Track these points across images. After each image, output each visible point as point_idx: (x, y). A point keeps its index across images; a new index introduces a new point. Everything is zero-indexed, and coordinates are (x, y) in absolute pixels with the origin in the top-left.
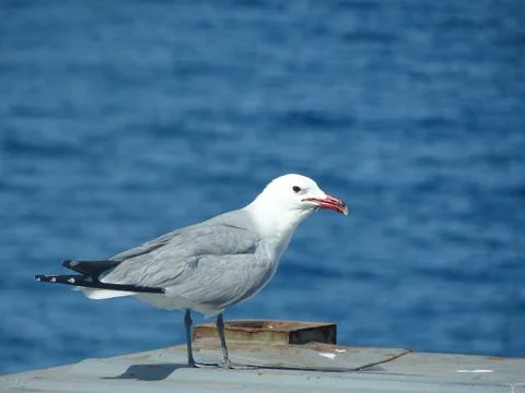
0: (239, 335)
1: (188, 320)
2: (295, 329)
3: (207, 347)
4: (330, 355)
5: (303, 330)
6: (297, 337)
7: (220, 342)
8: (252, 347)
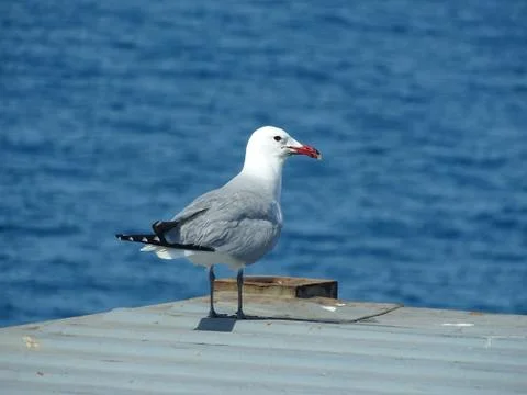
0: (252, 289)
1: (212, 276)
2: (301, 285)
3: (225, 299)
4: (331, 309)
5: (308, 286)
6: (303, 292)
7: (237, 295)
8: (262, 300)
